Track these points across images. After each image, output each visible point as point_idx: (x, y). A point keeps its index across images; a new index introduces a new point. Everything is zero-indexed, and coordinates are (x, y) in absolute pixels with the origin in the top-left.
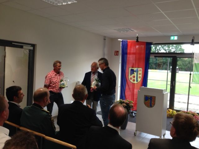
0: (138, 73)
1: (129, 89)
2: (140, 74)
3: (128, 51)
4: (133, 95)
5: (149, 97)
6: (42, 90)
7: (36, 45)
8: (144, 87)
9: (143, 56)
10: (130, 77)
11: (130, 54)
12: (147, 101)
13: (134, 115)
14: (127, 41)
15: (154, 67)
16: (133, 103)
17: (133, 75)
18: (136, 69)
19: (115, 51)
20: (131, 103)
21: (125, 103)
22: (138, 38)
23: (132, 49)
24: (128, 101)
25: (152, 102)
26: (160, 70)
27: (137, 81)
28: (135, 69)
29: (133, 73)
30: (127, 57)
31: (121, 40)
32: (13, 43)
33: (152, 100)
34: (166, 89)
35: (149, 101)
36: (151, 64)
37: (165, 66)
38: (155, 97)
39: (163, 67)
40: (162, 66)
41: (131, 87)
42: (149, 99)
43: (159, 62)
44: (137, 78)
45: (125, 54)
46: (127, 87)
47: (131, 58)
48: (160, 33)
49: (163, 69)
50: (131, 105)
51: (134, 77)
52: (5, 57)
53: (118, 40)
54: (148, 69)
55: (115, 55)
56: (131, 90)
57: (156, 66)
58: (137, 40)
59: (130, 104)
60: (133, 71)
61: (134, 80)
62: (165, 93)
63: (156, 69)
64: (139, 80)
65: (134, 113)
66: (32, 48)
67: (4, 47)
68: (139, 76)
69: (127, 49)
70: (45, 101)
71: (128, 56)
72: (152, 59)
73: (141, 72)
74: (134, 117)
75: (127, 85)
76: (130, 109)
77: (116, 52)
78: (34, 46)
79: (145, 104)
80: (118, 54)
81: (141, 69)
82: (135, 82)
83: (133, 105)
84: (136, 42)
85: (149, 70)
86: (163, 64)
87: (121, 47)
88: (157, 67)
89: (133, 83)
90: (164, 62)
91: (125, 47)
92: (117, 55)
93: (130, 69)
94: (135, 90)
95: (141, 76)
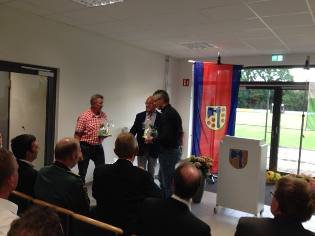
0: (221, 114)
1: (206, 139)
2: (223, 115)
3: (205, 79)
4: (212, 148)
5: (238, 152)
6: (68, 140)
7: (59, 69)
8: (229, 135)
9: (228, 87)
10: (207, 120)
11: (207, 83)
12: (234, 159)
13: (213, 181)
14: (203, 64)
15: (246, 104)
16: (212, 162)
17: (212, 117)
18: (217, 107)
19: (184, 79)
20: (210, 161)
21: (199, 161)
22: (219, 58)
23: (211, 76)
24: (203, 158)
25: (243, 160)
26: (255, 109)
27: (219, 126)
28: (215, 108)
29: (213, 114)
30: (202, 89)
31: (194, 62)
32: (23, 67)
33: (243, 157)
34: (264, 139)
35: (238, 158)
36: (241, 99)
37: (262, 103)
38: (247, 151)
39: (259, 104)
40: (257, 102)
41: (209, 136)
42: (237, 155)
43: (254, 96)
44: (218, 123)
45: (199, 84)
46: (202, 136)
47: (209, 90)
48: (255, 51)
49: (259, 108)
50: (209, 165)
51: (214, 120)
52: (9, 88)
53: (189, 61)
54: (236, 107)
55: (183, 85)
56: (209, 140)
57: (249, 103)
58: (219, 61)
59: (208, 163)
60: (211, 111)
61: (213, 125)
62: (262, 146)
63: (248, 107)
64: (222, 124)
65: (214, 177)
66: (52, 75)
67: (8, 73)
68: (221, 118)
69: (202, 75)
70: (74, 158)
71: (205, 86)
72: (242, 92)
73: (225, 112)
74: (214, 183)
75: (202, 132)
76: (207, 171)
77: (185, 81)
78: (55, 71)
79: (231, 162)
80: (188, 83)
81: (225, 107)
82: (216, 128)
83: (211, 164)
84: (217, 65)
85: (238, 109)
86: (259, 99)
87: (193, 73)
88: (250, 105)
89: (211, 130)
90: (261, 96)
91: (199, 72)
92: (186, 85)
93: (207, 107)
94: (216, 142)
95: (224, 118)
